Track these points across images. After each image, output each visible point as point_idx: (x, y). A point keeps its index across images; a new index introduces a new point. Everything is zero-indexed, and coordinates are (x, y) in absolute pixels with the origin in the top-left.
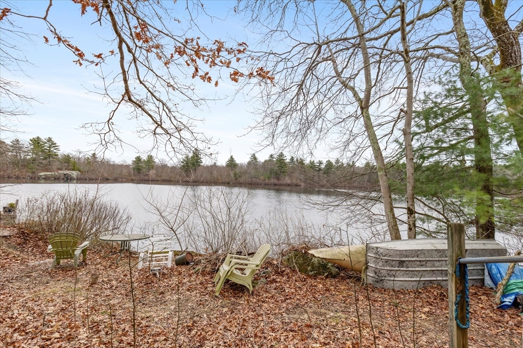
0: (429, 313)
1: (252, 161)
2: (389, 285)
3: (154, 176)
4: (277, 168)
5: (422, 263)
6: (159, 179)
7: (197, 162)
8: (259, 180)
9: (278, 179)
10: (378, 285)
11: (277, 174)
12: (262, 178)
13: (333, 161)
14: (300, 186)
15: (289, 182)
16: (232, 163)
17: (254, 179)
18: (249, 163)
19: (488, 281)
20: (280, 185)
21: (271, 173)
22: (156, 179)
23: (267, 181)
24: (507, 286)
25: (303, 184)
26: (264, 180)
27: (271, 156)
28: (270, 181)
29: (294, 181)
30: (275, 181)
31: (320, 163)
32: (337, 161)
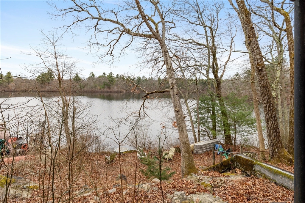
0: (207, 158)
1: (91, 76)
2: (198, 153)
3: (13, 88)
4: (109, 82)
5: (204, 147)
6: (18, 90)
7: (50, 77)
8: (97, 89)
9: (109, 88)
10: (196, 154)
11: (108, 85)
12: (99, 88)
13: (141, 77)
14: (123, 92)
15: (116, 90)
16: (77, 78)
17: (94, 89)
18: (89, 78)
19: (216, 149)
20: (111, 92)
21: (104, 85)
22: (16, 90)
23: (102, 90)
24: (219, 150)
25: (124, 91)
26: (101, 89)
27: (104, 73)
28: (104, 90)
29: (120, 90)
30: (108, 90)
31: (134, 78)
32: (144, 77)
